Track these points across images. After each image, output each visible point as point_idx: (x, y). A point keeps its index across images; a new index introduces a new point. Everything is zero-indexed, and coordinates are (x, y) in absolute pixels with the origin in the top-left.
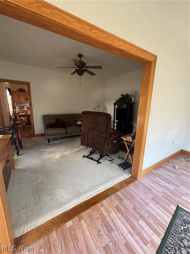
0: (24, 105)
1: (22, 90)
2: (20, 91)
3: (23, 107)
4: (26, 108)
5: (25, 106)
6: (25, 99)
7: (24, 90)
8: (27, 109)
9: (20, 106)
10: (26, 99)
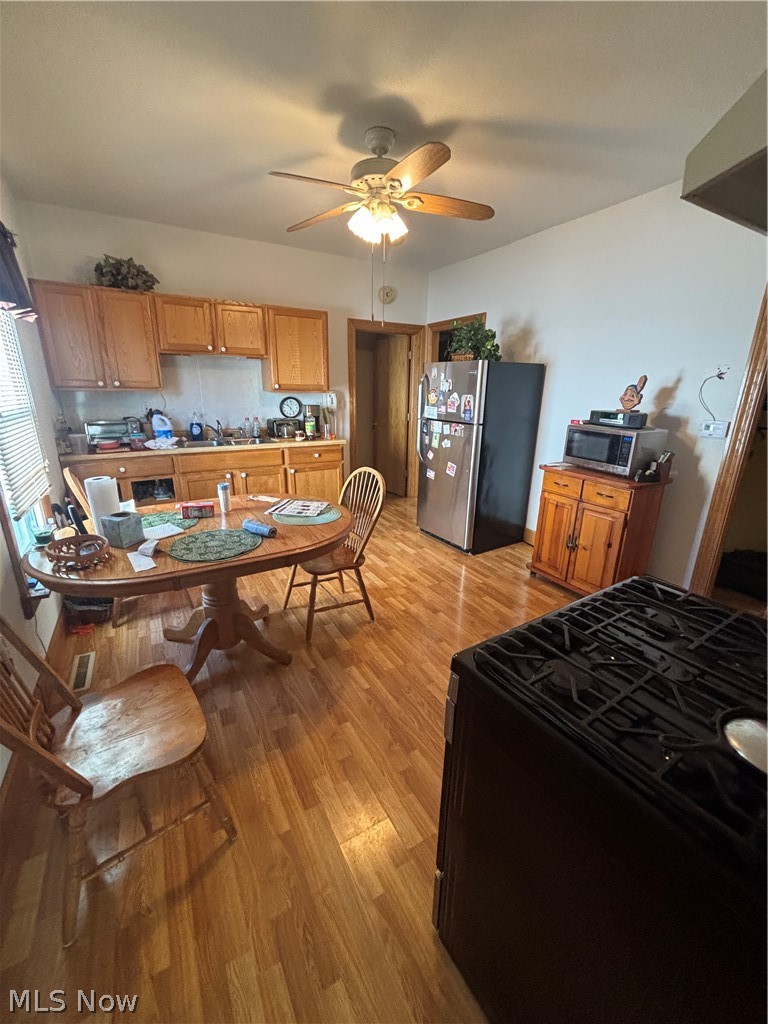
0: (151, 414)
1: (124, 270)
2: (113, 285)
3: (142, 430)
4: (167, 433)
5: (156, 419)
6: (153, 360)
7: (141, 272)
8: (180, 444)
9: (119, 414)
10: (161, 354)
